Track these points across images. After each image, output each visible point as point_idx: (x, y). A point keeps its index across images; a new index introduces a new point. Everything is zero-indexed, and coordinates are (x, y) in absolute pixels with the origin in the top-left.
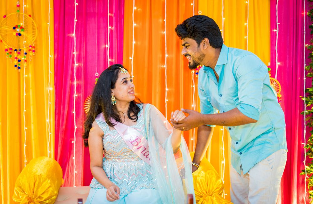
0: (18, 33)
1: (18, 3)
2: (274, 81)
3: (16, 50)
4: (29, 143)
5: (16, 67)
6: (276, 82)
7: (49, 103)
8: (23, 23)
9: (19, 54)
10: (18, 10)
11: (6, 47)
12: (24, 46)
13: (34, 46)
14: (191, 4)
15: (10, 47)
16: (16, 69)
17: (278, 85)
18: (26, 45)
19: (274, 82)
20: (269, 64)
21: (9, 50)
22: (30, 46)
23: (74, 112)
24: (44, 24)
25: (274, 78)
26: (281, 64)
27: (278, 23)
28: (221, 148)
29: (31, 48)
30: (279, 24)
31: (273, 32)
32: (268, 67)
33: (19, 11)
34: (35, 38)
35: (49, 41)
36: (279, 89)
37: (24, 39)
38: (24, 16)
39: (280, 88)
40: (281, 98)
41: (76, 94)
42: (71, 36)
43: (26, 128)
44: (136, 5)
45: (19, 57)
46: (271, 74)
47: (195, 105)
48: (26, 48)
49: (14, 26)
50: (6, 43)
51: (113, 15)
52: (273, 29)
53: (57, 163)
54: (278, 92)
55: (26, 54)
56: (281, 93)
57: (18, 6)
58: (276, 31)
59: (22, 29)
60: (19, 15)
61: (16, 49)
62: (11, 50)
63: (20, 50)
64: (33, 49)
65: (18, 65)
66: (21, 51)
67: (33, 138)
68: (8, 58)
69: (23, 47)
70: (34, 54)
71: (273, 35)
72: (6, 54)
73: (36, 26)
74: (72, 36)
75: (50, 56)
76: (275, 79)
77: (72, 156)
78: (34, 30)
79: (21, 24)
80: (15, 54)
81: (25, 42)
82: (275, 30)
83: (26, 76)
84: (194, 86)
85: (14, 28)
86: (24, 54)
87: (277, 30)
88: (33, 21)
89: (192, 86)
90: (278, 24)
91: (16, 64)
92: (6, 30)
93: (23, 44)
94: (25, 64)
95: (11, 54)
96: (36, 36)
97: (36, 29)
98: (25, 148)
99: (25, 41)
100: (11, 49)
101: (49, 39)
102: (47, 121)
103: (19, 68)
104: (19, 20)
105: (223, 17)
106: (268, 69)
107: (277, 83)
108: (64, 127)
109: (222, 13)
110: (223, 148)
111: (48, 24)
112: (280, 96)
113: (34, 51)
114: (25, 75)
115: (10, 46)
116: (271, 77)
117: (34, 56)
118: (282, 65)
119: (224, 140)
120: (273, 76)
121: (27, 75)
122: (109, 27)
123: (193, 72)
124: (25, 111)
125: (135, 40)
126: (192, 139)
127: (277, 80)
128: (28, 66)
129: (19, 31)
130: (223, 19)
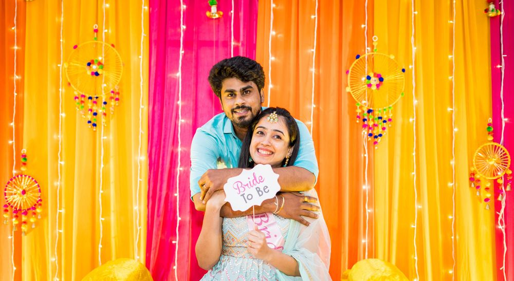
0: (95, 72)
1: (96, 26)
2: (499, 147)
3: (90, 98)
4: (106, 243)
5: (90, 124)
6: (501, 149)
7: (139, 179)
8: (102, 56)
9: (95, 104)
10: (96, 37)
11: (76, 94)
12: (103, 91)
13: (117, 91)
14: (361, 25)
15: (82, 93)
16: (90, 127)
17: (505, 154)
18: (106, 90)
19: (499, 150)
20: (490, 120)
21: (81, 98)
22: (113, 92)
23: (177, 195)
24: (134, 58)
25: (500, 143)
26: (510, 121)
27: (504, 54)
28: (413, 257)
29: (112, 94)
30: (506, 56)
31: (497, 68)
32: (489, 125)
33: (96, 39)
34: (120, 79)
35: (141, 84)
36: (507, 160)
37: (103, 81)
38: (104, 45)
39: (509, 158)
40: (511, 175)
41: (181, 166)
42: (175, 77)
43: (103, 219)
44: (275, 28)
45: (95, 108)
46: (493, 136)
47: (369, 187)
48: (107, 95)
49: (89, 62)
50: (76, 87)
51: (240, 44)
52: (497, 65)
53: (149, 274)
54: (506, 166)
55: (105, 103)
57: (96, 31)
58: (501, 68)
59: (100, 66)
60: (96, 44)
61: (90, 96)
62: (83, 98)
63: (97, 98)
64: (116, 96)
65: (93, 122)
66: (98, 99)
67: (113, 234)
68: (79, 109)
69: (101, 93)
70: (117, 104)
71: (495, 74)
72: (76, 104)
73: (121, 61)
74: (176, 77)
75: (141, 107)
76: (501, 145)
77: (172, 264)
78: (118, 67)
79: (100, 59)
80: (89, 104)
81: (105, 85)
82: (499, 66)
83: (105, 138)
84: (366, 155)
85: (89, 64)
86: (103, 104)
87: (502, 67)
88: (118, 54)
89: (363, 155)
90: (503, 56)
91: (89, 119)
92: (77, 68)
93: (101, 88)
94: (103, 120)
95: (83, 104)
96: (120, 76)
97: (122, 65)
98: (100, 250)
99: (104, 83)
100: (83, 96)
101: (140, 80)
102: (136, 208)
103: (95, 125)
104: (96, 55)
105: (413, 46)
106: (489, 128)
107: (504, 151)
108: (161, 219)
109: (412, 38)
110: (415, 256)
111: (140, 57)
112: (510, 172)
113: (117, 99)
114: (103, 136)
115: (82, 91)
116: (494, 141)
117: (118, 106)
119: (416, 244)
120: (497, 139)
121: (106, 136)
123: (365, 132)
124: (101, 192)
125: (272, 83)
126: (364, 241)
127: (504, 146)
128: (108, 122)
129: (97, 68)
130: (414, 49)
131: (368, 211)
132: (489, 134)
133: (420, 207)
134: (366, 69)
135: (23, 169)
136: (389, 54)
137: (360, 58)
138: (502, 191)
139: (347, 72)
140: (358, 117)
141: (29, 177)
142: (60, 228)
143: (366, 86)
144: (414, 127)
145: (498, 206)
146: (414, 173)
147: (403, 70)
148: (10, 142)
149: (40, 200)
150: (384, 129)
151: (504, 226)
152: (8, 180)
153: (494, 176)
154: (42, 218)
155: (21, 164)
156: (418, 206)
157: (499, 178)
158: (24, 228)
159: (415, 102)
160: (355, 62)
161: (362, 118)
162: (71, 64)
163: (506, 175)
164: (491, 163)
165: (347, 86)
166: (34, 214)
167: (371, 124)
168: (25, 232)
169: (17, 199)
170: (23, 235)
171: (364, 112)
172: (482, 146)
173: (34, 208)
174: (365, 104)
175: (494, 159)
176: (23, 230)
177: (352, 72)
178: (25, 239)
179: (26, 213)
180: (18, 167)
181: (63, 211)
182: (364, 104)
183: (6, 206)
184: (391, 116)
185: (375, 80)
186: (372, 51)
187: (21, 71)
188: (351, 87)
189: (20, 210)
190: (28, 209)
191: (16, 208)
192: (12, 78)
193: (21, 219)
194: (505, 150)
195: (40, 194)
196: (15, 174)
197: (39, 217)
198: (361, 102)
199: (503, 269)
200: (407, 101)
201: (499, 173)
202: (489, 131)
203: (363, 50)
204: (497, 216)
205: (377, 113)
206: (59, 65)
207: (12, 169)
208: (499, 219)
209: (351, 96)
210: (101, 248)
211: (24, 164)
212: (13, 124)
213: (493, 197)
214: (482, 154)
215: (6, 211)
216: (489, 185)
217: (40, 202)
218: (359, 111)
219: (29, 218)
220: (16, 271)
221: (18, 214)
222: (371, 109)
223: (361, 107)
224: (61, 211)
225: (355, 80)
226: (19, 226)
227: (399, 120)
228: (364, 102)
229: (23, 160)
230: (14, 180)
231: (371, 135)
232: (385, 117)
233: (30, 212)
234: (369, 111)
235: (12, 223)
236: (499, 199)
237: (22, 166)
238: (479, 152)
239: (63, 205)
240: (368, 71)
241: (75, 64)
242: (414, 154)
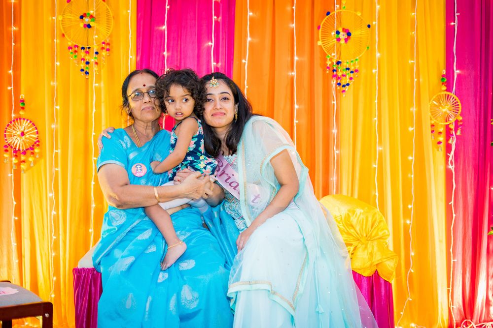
0: (87, 24)
3: (83, 48)
5: (83, 72)
6: (453, 98)
8: (93, 10)
9: (87, 54)
11: (70, 44)
12: (95, 42)
13: (108, 42)
15: (75, 44)
16: (83, 75)
17: (457, 102)
18: (97, 40)
19: (451, 99)
20: (444, 72)
21: (74, 48)
22: (104, 43)
24: (123, 12)
25: (451, 92)
26: (462, 72)
27: (457, 13)
28: (373, 193)
29: (104, 45)
30: (459, 14)
31: (451, 26)
32: (443, 76)
34: (110, 31)
35: (130, 36)
36: (458, 108)
37: (95, 33)
39: (460, 106)
40: (461, 121)
43: (95, 159)
45: (87, 58)
46: (446, 86)
47: (337, 131)
48: (98, 45)
49: (82, 14)
50: (70, 38)
52: (451, 22)
54: (457, 113)
55: (97, 53)
56: (461, 115)
58: (454, 25)
59: (93, 19)
61: (83, 46)
62: (76, 48)
63: (89, 48)
64: (107, 46)
65: (85, 70)
68: (72, 58)
69: (93, 44)
70: (108, 54)
71: (449, 31)
72: (70, 53)
73: (111, 14)
74: (162, 29)
75: (130, 57)
76: (452, 95)
78: (108, 19)
79: (91, 12)
80: (82, 54)
81: (96, 37)
82: (452, 24)
83: (97, 85)
84: (335, 102)
85: (82, 17)
86: (94, 54)
87: (455, 24)
88: (108, 7)
89: (332, 102)
90: (456, 14)
91: (82, 68)
92: (70, 21)
93: (93, 39)
94: (95, 68)
95: (76, 54)
96: (111, 29)
97: (112, 19)
98: (92, 186)
99: (96, 35)
100: (76, 46)
101: (129, 33)
103: (87, 73)
104: (88, 9)
105: (377, 4)
106: (443, 79)
107: (455, 100)
110: (376, 192)
111: (129, 11)
112: (460, 118)
113: (108, 50)
114: (95, 83)
115: (76, 42)
116: (447, 90)
117: (108, 56)
118: (463, 74)
119: (377, 181)
120: (449, 89)
121: (98, 83)
122: (214, 18)
123: (334, 82)
124: (93, 134)
125: (250, 36)
126: (333, 179)
127: (456, 95)
128: (99, 71)
129: (88, 21)
130: (378, 7)
131: (337, 152)
132: (443, 84)
133: (381, 149)
134: (335, 24)
135: (22, 113)
136: (356, 10)
137: (330, 14)
138: (452, 135)
139: (319, 28)
140: (328, 68)
141: (27, 120)
142: (57, 166)
143: (335, 40)
144: (377, 78)
145: (448, 148)
146: (376, 119)
147: (369, 26)
148: (9, 88)
149: (38, 141)
150: (351, 79)
151: (454, 166)
152: (7, 122)
153: (446, 121)
154: (39, 158)
155: (20, 108)
156: (379, 148)
157: (451, 124)
158: (23, 166)
159: (378, 55)
160: (326, 19)
161: (331, 69)
162: (65, 16)
163: (456, 121)
164: (444, 110)
165: (318, 40)
166: (33, 153)
167: (340, 74)
168: (24, 170)
169: (18, 142)
170: (22, 172)
171: (333, 63)
172: (436, 95)
173: (33, 149)
174: (334, 56)
175: (446, 107)
176: (22, 169)
177: (323, 27)
178: (24, 177)
179: (24, 153)
180: (16, 111)
181: (59, 151)
182: (333, 57)
183: (6, 146)
184: (357, 67)
185: (343, 35)
186: (340, 8)
187: (18, 22)
188: (322, 41)
189: (19, 150)
190: (27, 150)
191: (15, 148)
192: (10, 29)
193: (20, 158)
194: (457, 99)
195: (37, 135)
196: (14, 117)
197: (37, 157)
198: (331, 54)
199: (451, 204)
200: (371, 53)
201: (451, 119)
202: (443, 82)
203: (333, 7)
204: (447, 157)
205: (345, 64)
206: (54, 18)
207: (11, 113)
208: (450, 159)
209: (322, 49)
210: (94, 185)
211: (23, 108)
212: (11, 72)
213: (445, 141)
214: (436, 101)
215: (6, 151)
216: (442, 129)
217: (38, 143)
218: (329, 63)
219: (27, 157)
220: (16, 205)
221: (18, 154)
222: (340, 61)
223: (331, 59)
224: (57, 151)
225: (326, 35)
226: (18, 165)
227: (363, 71)
228: (333, 54)
229: (21, 105)
230: (13, 123)
231: (339, 84)
232: (352, 68)
233: (29, 152)
234: (338, 63)
235: (11, 161)
236: (450, 142)
237: (20, 110)
238: (434, 100)
239: (60, 146)
240: (337, 27)
241: (68, 16)
242: (376, 101)
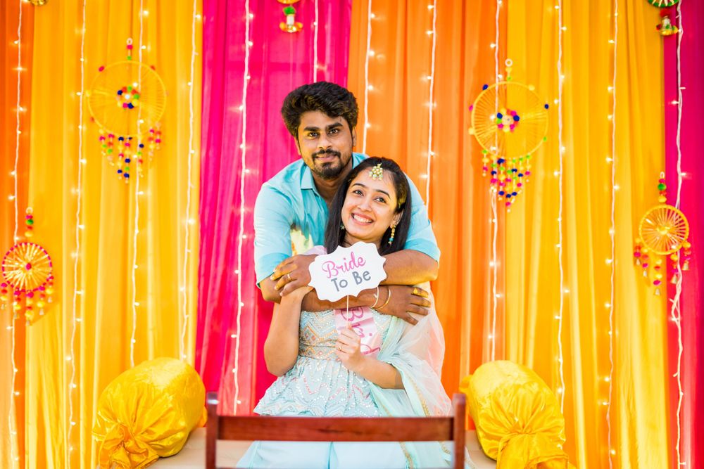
0: (128, 103)
1: (130, 42)
2: (674, 212)
3: (121, 139)
4: (141, 336)
5: (120, 174)
6: (677, 214)
7: (187, 250)
8: (138, 82)
9: (128, 147)
10: (129, 55)
11: (102, 132)
12: (139, 130)
13: (158, 130)
14: (490, 44)
15: (110, 132)
16: (120, 178)
17: (682, 221)
18: (143, 127)
19: (674, 215)
20: (663, 175)
21: (109, 139)
22: (152, 131)
23: (238, 272)
24: (181, 86)
25: (674, 205)
26: (689, 176)
27: (681, 86)
28: (557, 358)
29: (152, 133)
30: (684, 88)
31: (672, 105)
32: (661, 181)
33: (131, 58)
34: (162, 113)
35: (191, 121)
36: (684, 229)
37: (139, 115)
38: (140, 67)
39: (687, 227)
40: (689, 249)
41: (244, 233)
42: (237, 111)
43: (137, 304)
44: (373, 46)
45: (127, 153)
46: (666, 196)
47: (499, 263)
48: (144, 134)
49: (120, 89)
50: (102, 123)
51: (325, 68)
52: (672, 100)
53: (199, 379)
54: (683, 237)
55: (142, 146)
56: (689, 240)
57: (130, 47)
58: (677, 104)
59: (136, 95)
60: (130, 65)
61: (122, 136)
62: (111, 139)
63: (130, 138)
64: (157, 136)
65: (125, 171)
66: (132, 140)
67: (150, 325)
68: (105, 154)
69: (136, 133)
70: (158, 148)
71: (670, 113)
72: (102, 146)
73: (164, 89)
74: (239, 111)
75: (192, 151)
76: (676, 209)
77: (230, 367)
78: (159, 97)
79: (135, 85)
80: (120, 147)
81: (142, 121)
82: (674, 102)
83: (141, 193)
84: (495, 221)
85: (120, 93)
86: (138, 147)
87: (679, 103)
88: (160, 79)
89: (490, 221)
90: (680, 88)
91: (120, 168)
92: (103, 97)
93: (137, 126)
94: (139, 169)
95: (111, 147)
96: (163, 110)
97: (165, 95)
98: (132, 347)
99: (141, 119)
100: (111, 136)
101: (190, 116)
102: (182, 289)
103: (127, 176)
104: (130, 81)
105: (560, 73)
106: (660, 186)
107: (680, 217)
108: (216, 303)
109: (559, 63)
110: (559, 357)
111: (190, 84)
112: (688, 245)
113: (158, 141)
114: (139, 191)
115: (110, 129)
116: (667, 203)
117: (158, 150)
118: (690, 178)
119: (561, 341)
120: (671, 201)
121: (144, 191)
123: (494, 189)
124: (135, 266)
125: (369, 121)
126: (491, 336)
127: (681, 210)
128: (145, 172)
129: (130, 98)
130: (562, 77)
131: (497, 296)
132: (661, 193)
133: (567, 291)
134: (497, 105)
135: (28, 234)
136: (528, 83)
137: (489, 88)
138: (677, 270)
139: (471, 108)
140: (485, 169)
141: (36, 246)
142: (78, 315)
143: (496, 127)
144: (561, 184)
145: (671, 291)
146: (559, 245)
147: (547, 106)
148: (11, 198)
149: (52, 278)
150: (519, 185)
151: (679, 318)
152: (7, 249)
153: (667, 250)
154: (54, 302)
155: (26, 228)
156: (564, 291)
157: (673, 253)
158: (29, 315)
159: (562, 149)
160: (481, 95)
161: (490, 171)
162: (96, 92)
163: (682, 250)
164: (664, 232)
165: (469, 126)
166: (43, 296)
167: (502, 178)
168: (29, 321)
169: (19, 275)
170: (27, 324)
171: (492, 161)
172: (651, 210)
173: (43, 289)
174: (495, 151)
175: (666, 228)
176: (27, 319)
177: (477, 108)
178: (30, 330)
179: (31, 295)
180: (21, 232)
181: (82, 293)
182: (493, 152)
183: (4, 285)
184: (529, 168)
185: (508, 120)
186: (505, 80)
187: (26, 100)
188: (476, 128)
189: (24, 290)
190: (35, 290)
191: (18, 288)
192: (14, 110)
193: (25, 303)
194: (682, 215)
195: (51, 269)
196: (18, 242)
197: (50, 300)
198: (489, 148)
199: (677, 377)
200: (551, 147)
201: (673, 247)
202: (661, 190)
203: (492, 78)
204: (670, 305)
205: (510, 164)
206: (79, 94)
207: (12, 235)
208: (673, 308)
209: (475, 139)
210: (135, 344)
211: (30, 228)
212: (14, 173)
213: (665, 279)
214: (650, 220)
215: (5, 291)
216: (659, 262)
217: (51, 280)
218: (486, 161)
219: (35, 301)
220: (17, 373)
221: (21, 296)
222: (503, 158)
223: (489, 156)
224: (79, 293)
225: (481, 118)
226: (22, 312)
227: (540, 174)
228: (494, 148)
229: (27, 223)
230: (15, 250)
231: (502, 193)
232: (521, 169)
233: (37, 294)
234: (500, 161)
235: (12, 308)
236: (673, 281)
237: (26, 231)
238: (647, 218)
239: (83, 284)
240: (498, 108)
241: (100, 92)
242: (560, 219)
